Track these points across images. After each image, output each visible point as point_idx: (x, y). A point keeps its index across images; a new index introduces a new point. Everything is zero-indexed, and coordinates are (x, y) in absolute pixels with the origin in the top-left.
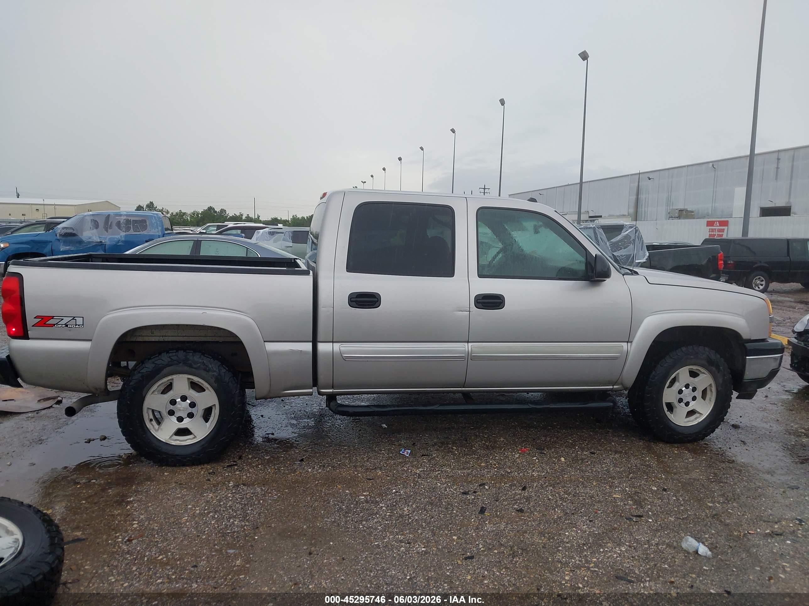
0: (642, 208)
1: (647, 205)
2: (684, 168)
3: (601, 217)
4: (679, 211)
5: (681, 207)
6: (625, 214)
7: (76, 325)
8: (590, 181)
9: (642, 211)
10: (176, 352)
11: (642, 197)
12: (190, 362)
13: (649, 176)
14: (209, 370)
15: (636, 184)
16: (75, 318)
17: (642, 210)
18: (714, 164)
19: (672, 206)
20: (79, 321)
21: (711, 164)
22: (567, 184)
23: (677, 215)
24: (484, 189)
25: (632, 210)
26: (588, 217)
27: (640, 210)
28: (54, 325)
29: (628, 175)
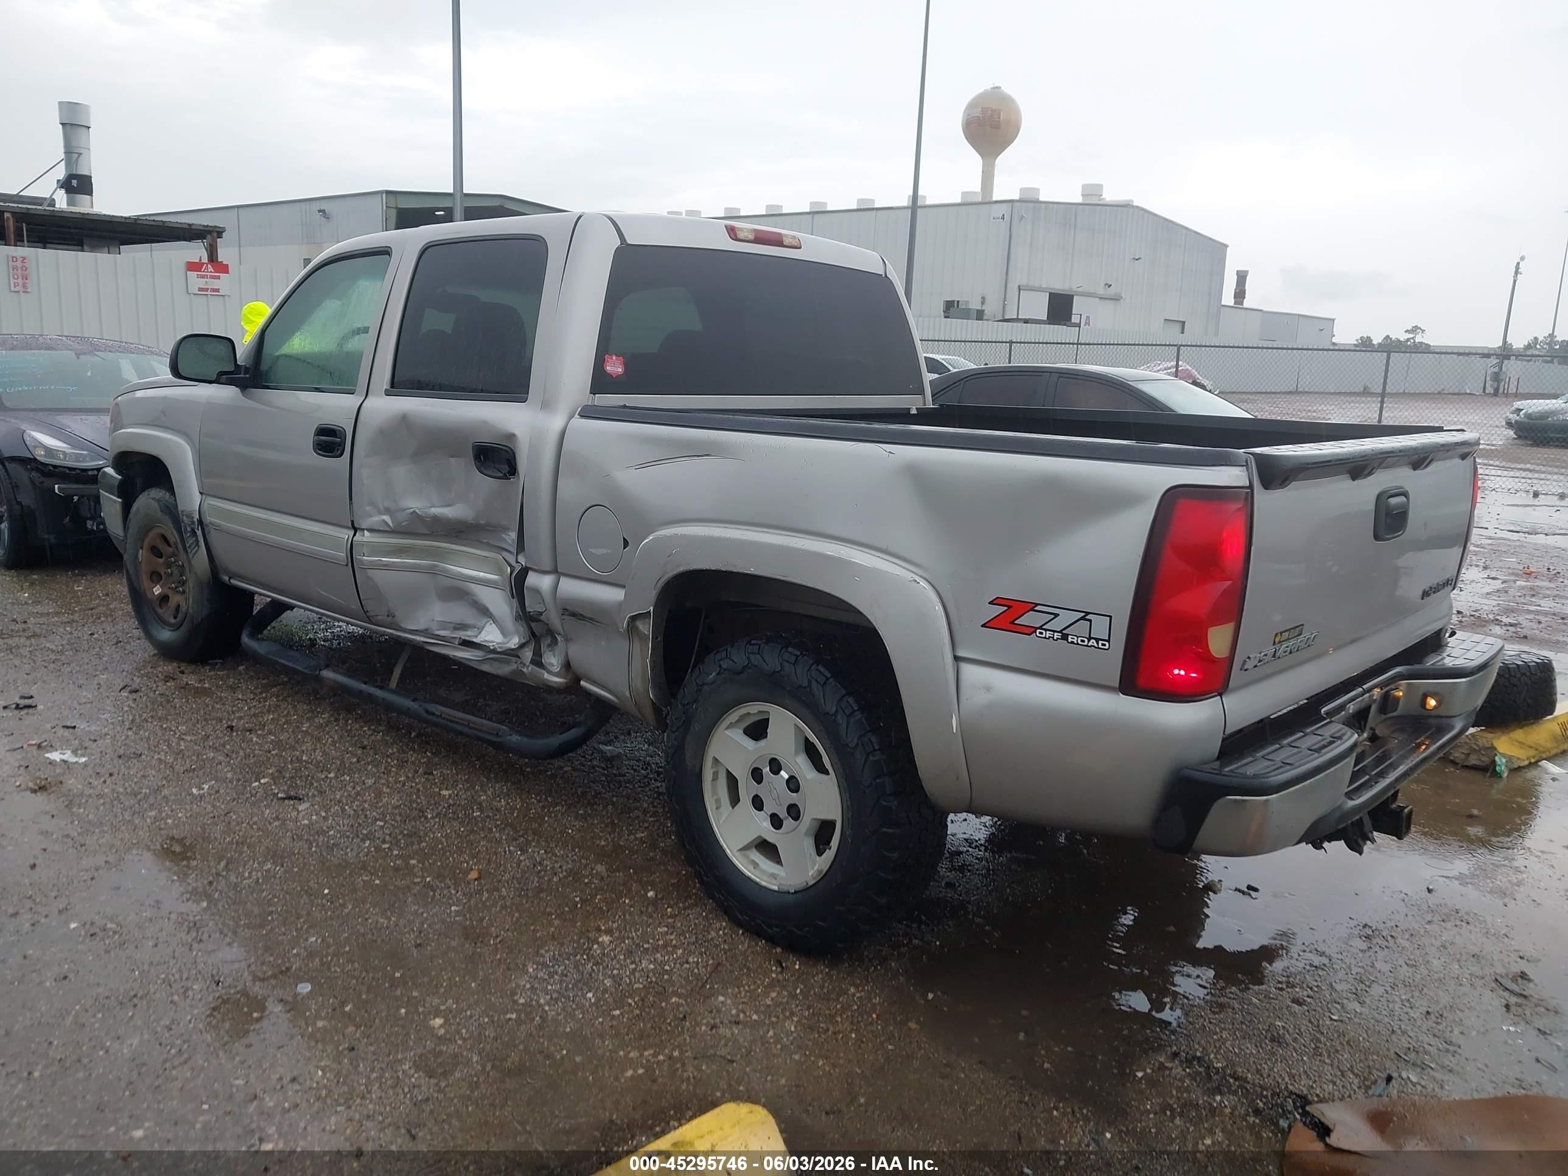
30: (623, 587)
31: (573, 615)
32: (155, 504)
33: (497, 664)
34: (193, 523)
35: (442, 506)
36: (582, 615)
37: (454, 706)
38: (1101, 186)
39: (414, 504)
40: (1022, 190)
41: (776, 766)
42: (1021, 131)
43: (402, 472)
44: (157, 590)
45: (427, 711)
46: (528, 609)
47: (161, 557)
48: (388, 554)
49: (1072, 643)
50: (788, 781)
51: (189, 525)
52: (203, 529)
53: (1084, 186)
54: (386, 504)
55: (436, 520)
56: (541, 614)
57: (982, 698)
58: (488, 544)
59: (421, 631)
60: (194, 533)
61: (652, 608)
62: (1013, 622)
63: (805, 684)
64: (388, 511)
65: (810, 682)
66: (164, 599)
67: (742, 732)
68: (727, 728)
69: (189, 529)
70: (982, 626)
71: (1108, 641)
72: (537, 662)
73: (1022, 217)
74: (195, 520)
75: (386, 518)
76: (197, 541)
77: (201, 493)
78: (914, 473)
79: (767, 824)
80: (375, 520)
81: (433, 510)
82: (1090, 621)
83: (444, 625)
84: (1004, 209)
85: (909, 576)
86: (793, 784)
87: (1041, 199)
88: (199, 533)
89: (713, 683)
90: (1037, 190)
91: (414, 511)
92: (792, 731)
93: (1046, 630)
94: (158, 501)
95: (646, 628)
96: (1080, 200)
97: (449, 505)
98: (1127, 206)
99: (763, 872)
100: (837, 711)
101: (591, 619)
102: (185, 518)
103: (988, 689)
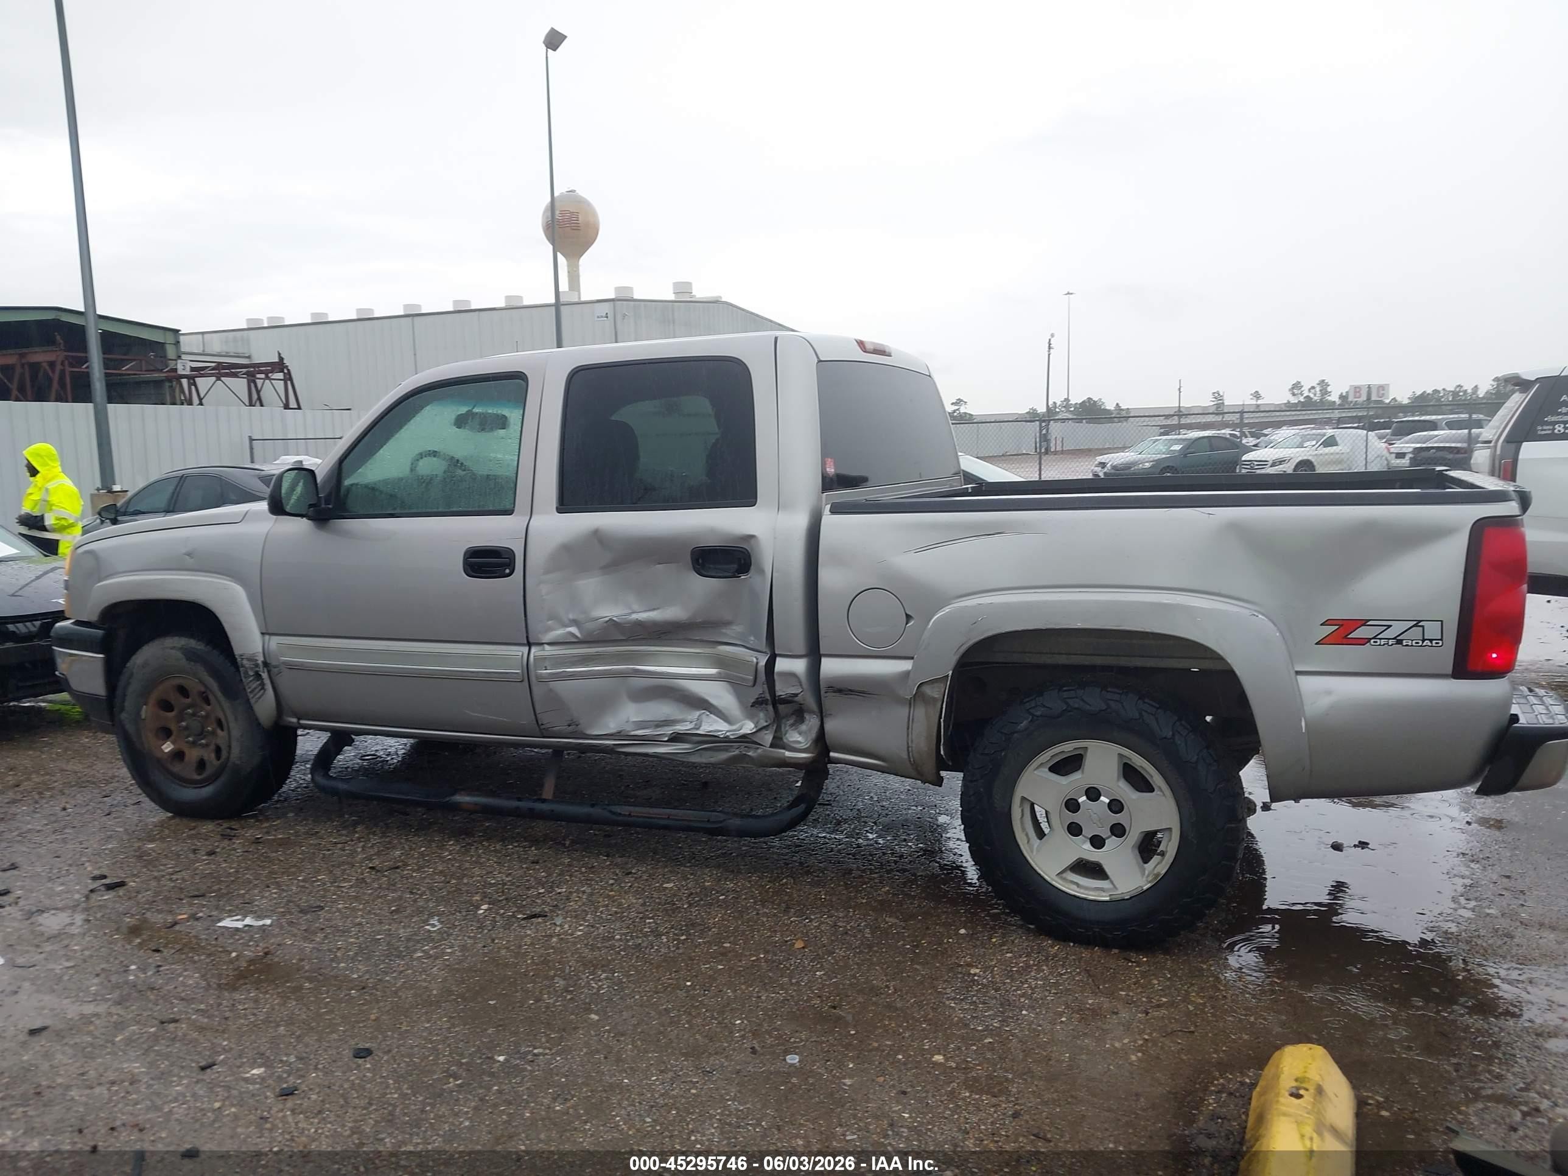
30: (912, 658)
31: (840, 691)
32: (179, 654)
33: (709, 753)
34: (257, 665)
35: (646, 611)
36: (850, 690)
37: (649, 803)
38: (690, 284)
39: (609, 611)
40: (617, 289)
41: (1093, 794)
42: (600, 233)
43: (590, 585)
44: (168, 747)
45: (611, 812)
46: (778, 694)
47: (172, 710)
48: (574, 664)
49: (1407, 645)
50: (1109, 805)
51: (252, 669)
52: (269, 672)
53: (676, 285)
54: (571, 616)
55: (639, 624)
56: (796, 695)
57: (1324, 702)
58: (702, 641)
59: (612, 735)
60: (258, 676)
61: (950, 673)
62: (1346, 637)
63: (1137, 715)
64: (575, 622)
65: (1140, 714)
66: (178, 755)
67: (1047, 770)
68: (1037, 768)
69: (251, 673)
70: (1317, 644)
71: (1441, 640)
72: (777, 742)
73: (624, 316)
74: (260, 662)
75: (573, 630)
76: (263, 685)
77: (263, 634)
78: (1235, 528)
79: (1088, 846)
80: (558, 633)
81: (634, 616)
82: (1423, 626)
83: (642, 725)
84: (606, 308)
85: (1247, 612)
86: (1116, 806)
87: (635, 297)
88: (265, 675)
89: (1026, 729)
90: (630, 289)
91: (611, 619)
92: (1115, 759)
93: (1380, 639)
94: (181, 649)
95: (937, 692)
96: (672, 297)
97: (654, 609)
98: (716, 301)
99: (1086, 888)
100: (1173, 735)
101: (861, 693)
102: (245, 662)
103: (1329, 693)
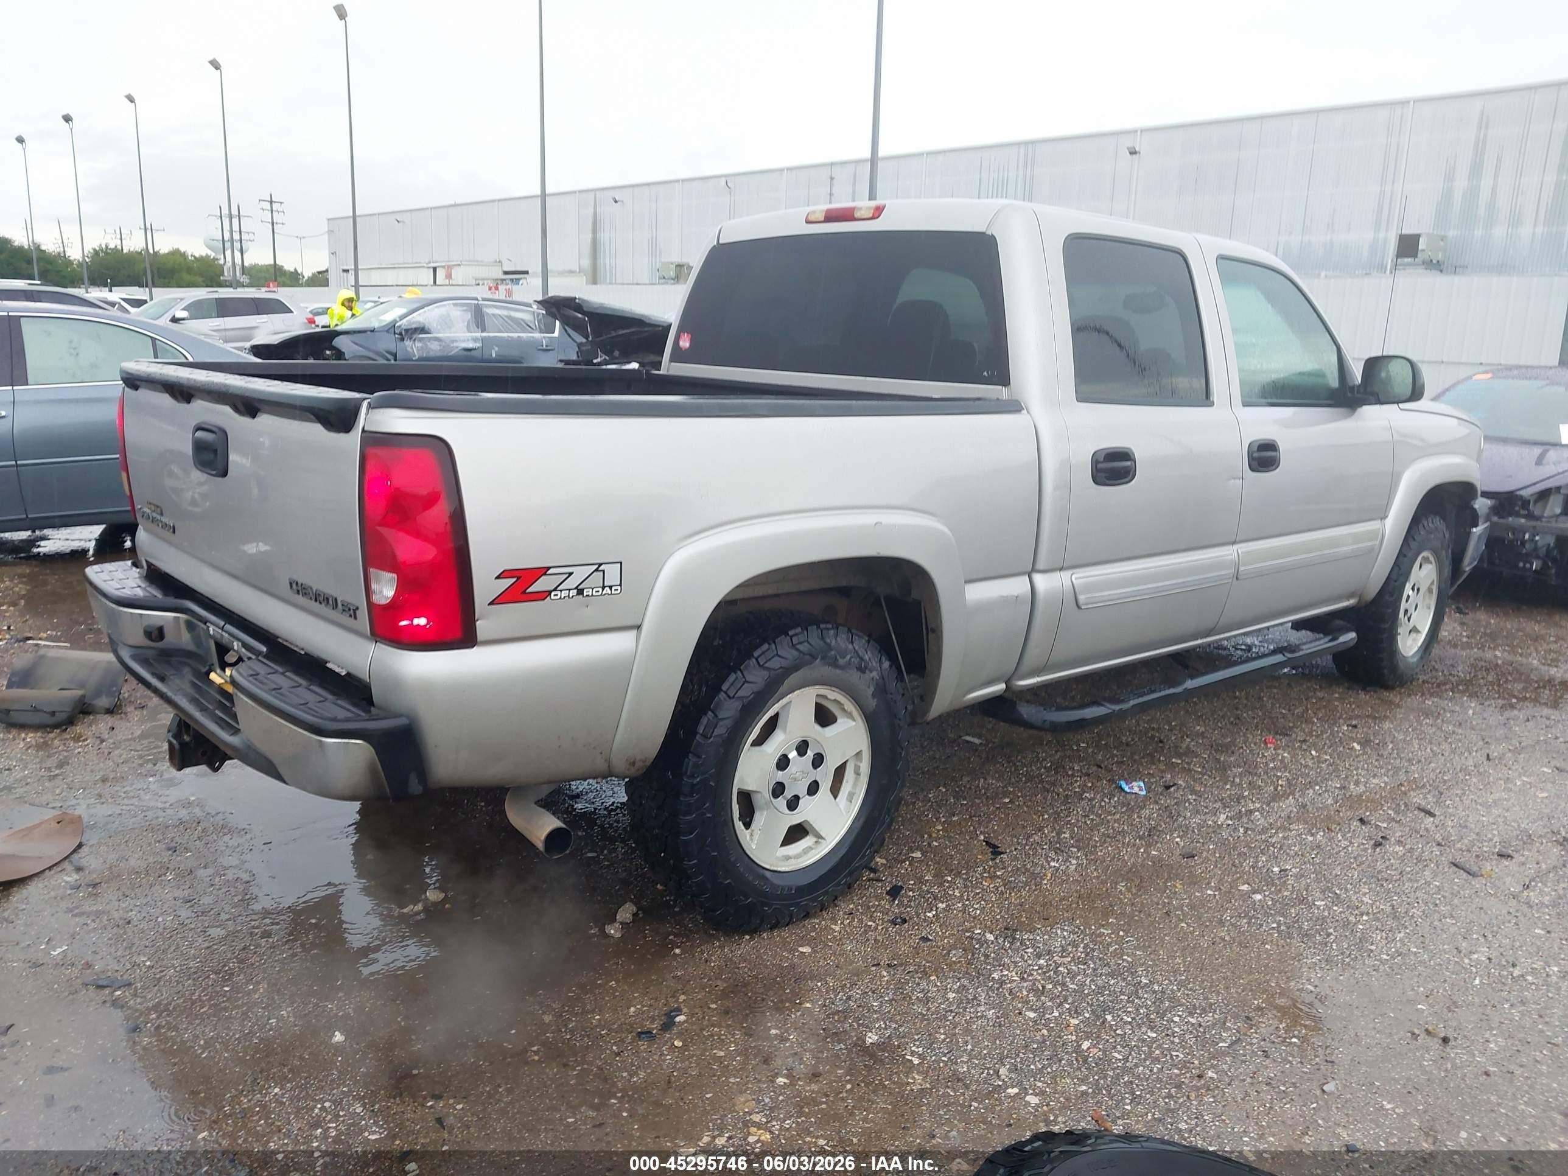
0: (604, 258)
1: (613, 252)
2: (677, 184)
3: (527, 272)
4: (677, 266)
5: (677, 260)
6: (573, 269)
7: (603, 588)
8: (499, 200)
9: (605, 265)
10: (802, 632)
11: (604, 236)
12: (833, 653)
13: (615, 195)
14: (866, 668)
15: (592, 210)
16: (602, 568)
17: (605, 261)
18: (728, 179)
19: (660, 257)
20: (612, 573)
21: (723, 181)
22: (453, 203)
23: (672, 274)
24: (271, 202)
25: (586, 262)
26: (501, 273)
27: (601, 262)
28: (550, 592)
29: (575, 192)
